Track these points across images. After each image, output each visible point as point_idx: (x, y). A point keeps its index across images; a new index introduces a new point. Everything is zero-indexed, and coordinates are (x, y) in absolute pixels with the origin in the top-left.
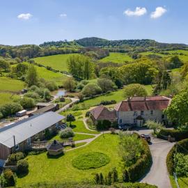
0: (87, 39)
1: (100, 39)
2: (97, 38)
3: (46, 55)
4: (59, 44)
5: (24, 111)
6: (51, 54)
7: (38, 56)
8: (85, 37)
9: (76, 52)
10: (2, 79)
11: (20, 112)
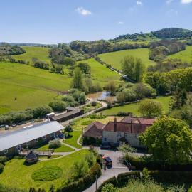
0: (165, 30)
1: (182, 30)
2: (178, 29)
3: (115, 50)
4: (133, 37)
5: (53, 113)
6: (119, 50)
7: (106, 52)
8: (165, 28)
9: (146, 47)
10: (62, 77)
11: (48, 115)
